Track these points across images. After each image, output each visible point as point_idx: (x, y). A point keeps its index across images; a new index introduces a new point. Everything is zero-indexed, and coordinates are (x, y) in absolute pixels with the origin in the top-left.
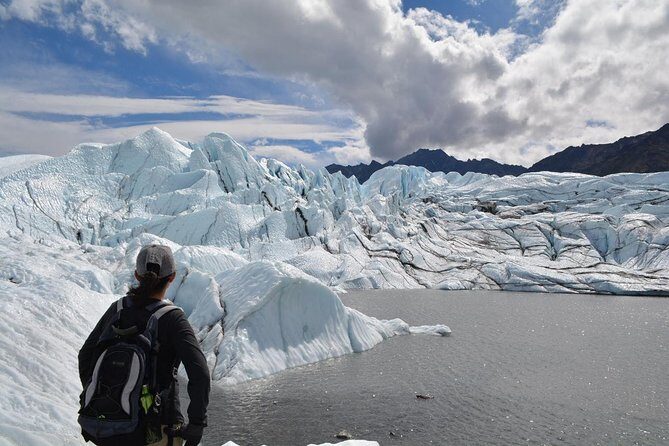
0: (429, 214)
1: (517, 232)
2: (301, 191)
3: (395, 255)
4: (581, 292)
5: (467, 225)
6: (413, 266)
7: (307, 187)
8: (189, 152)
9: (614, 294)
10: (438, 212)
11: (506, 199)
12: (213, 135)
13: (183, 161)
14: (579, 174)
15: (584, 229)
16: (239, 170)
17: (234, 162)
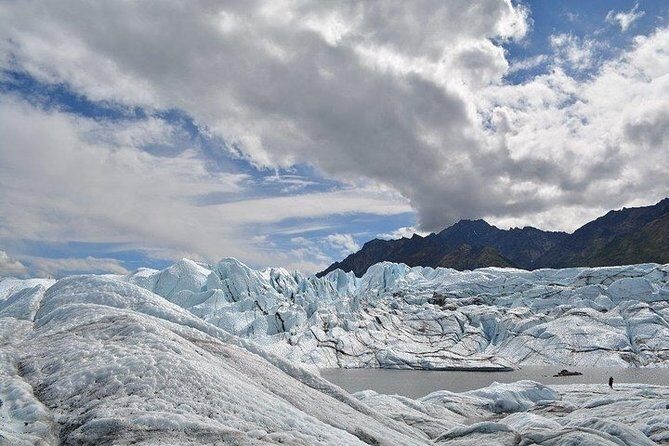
0: (394, 307)
1: (444, 322)
2: (290, 295)
3: (333, 345)
4: (416, 368)
5: (415, 316)
6: (343, 353)
7: (295, 291)
8: (208, 272)
9: (430, 369)
10: (401, 305)
11: (454, 292)
12: (224, 260)
13: (203, 280)
14: (513, 269)
15: (482, 320)
16: (243, 284)
17: (239, 279)
